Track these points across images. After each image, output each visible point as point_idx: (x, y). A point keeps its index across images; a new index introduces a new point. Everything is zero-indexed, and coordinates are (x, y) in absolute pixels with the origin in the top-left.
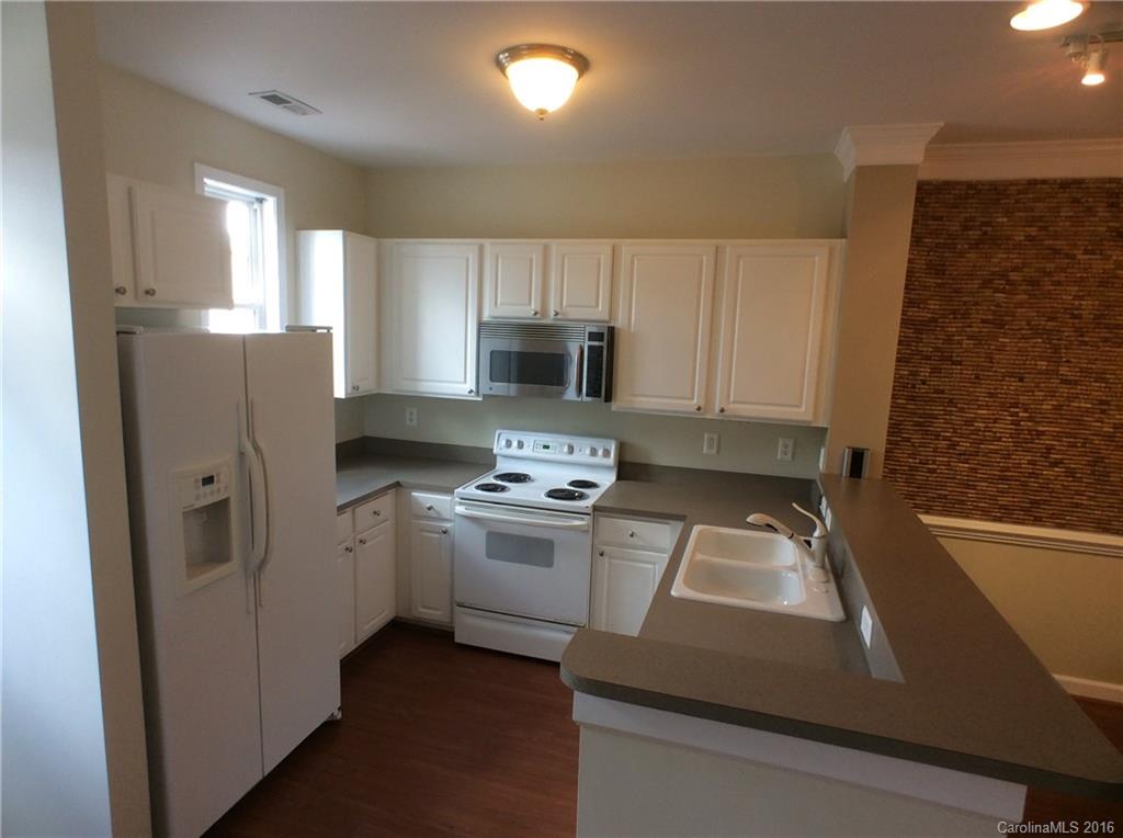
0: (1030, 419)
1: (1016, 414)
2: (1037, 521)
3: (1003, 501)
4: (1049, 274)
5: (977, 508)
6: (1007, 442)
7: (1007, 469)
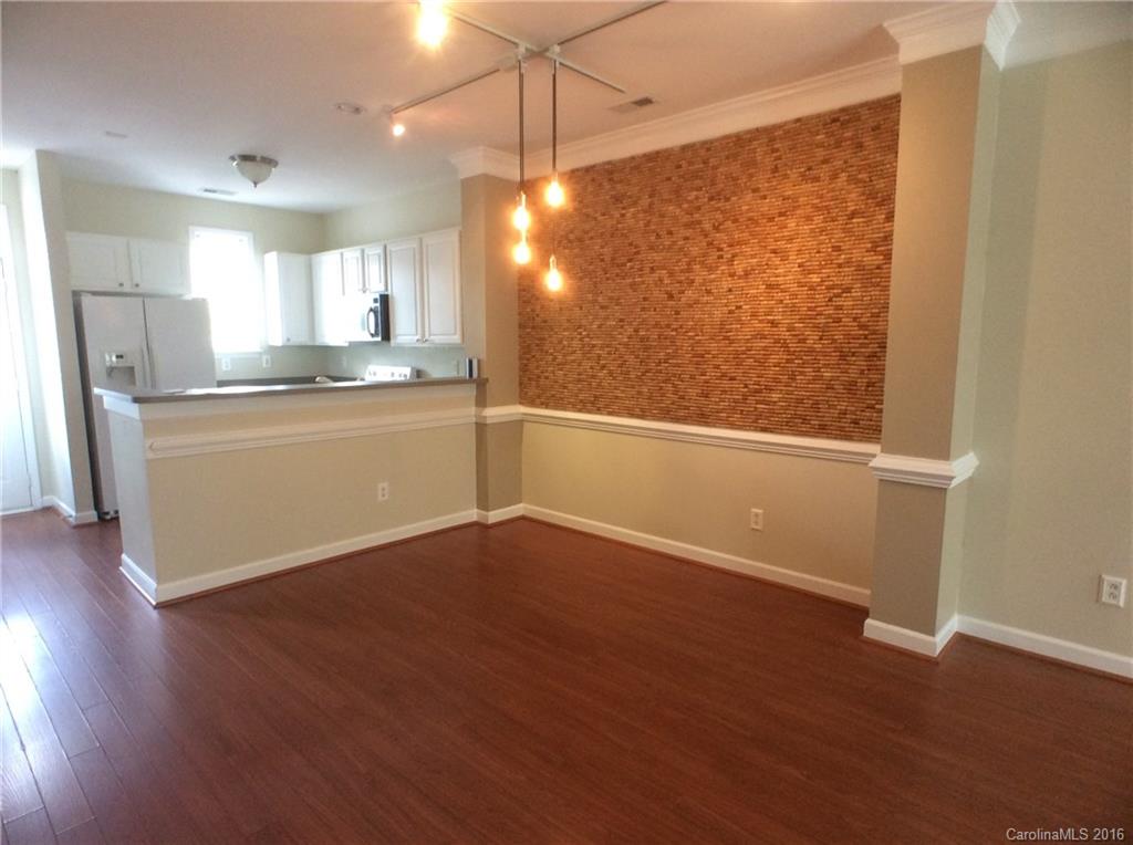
0: (588, 336)
1: (580, 334)
2: (599, 411)
3: (581, 397)
4: (587, 233)
5: (569, 403)
6: (579, 354)
7: (579, 374)
